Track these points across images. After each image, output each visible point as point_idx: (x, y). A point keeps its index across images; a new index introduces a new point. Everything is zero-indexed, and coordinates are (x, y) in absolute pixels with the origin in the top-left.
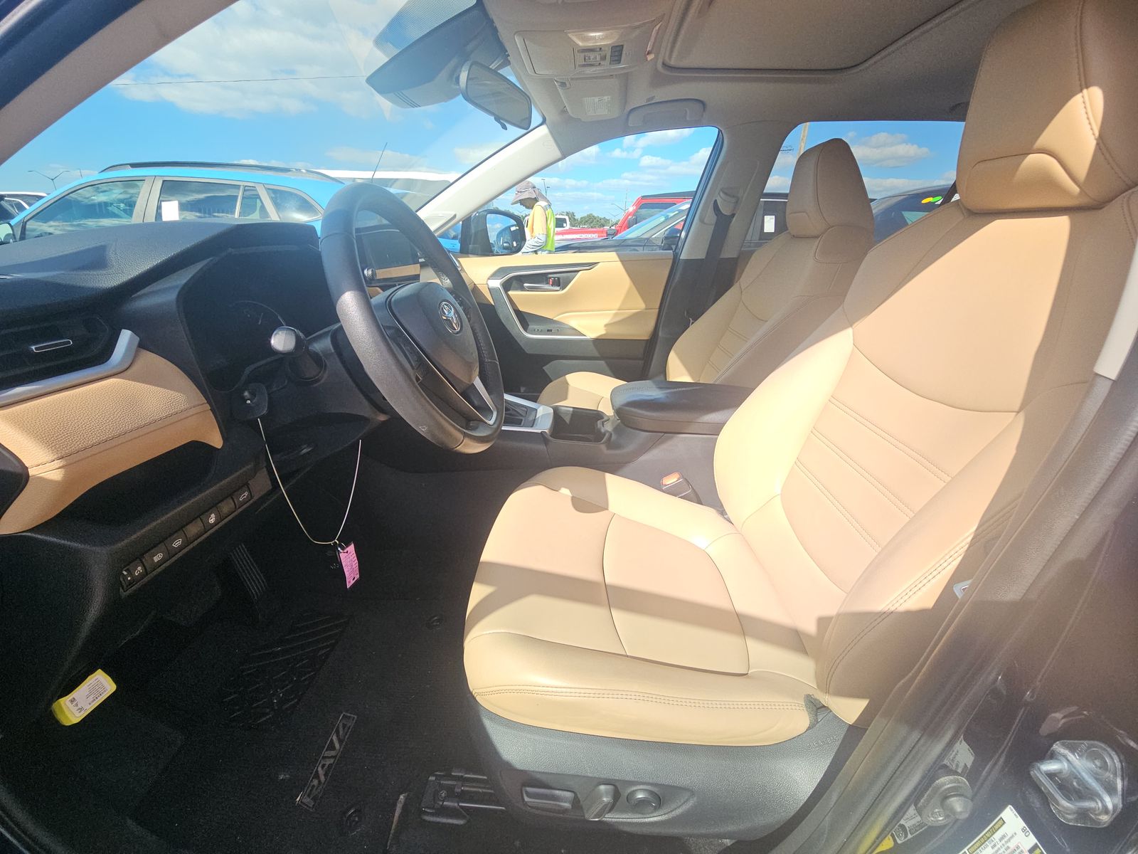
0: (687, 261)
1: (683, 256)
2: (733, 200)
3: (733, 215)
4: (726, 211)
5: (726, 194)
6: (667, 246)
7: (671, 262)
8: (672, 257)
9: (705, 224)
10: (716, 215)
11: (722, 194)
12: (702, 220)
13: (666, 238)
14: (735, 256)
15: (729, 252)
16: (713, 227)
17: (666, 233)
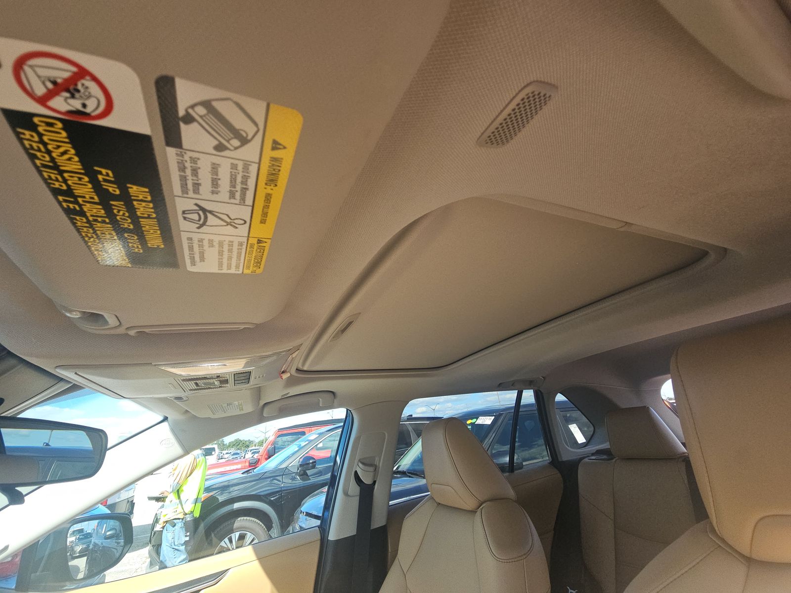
0: (337, 542)
1: (332, 536)
2: (372, 469)
3: (375, 482)
4: (367, 480)
5: (363, 463)
6: (302, 472)
7: (319, 543)
8: (319, 537)
9: (350, 496)
10: (359, 486)
11: (360, 465)
12: (346, 493)
13: (301, 465)
14: (384, 524)
15: (378, 520)
16: (358, 498)
17: (301, 460)
